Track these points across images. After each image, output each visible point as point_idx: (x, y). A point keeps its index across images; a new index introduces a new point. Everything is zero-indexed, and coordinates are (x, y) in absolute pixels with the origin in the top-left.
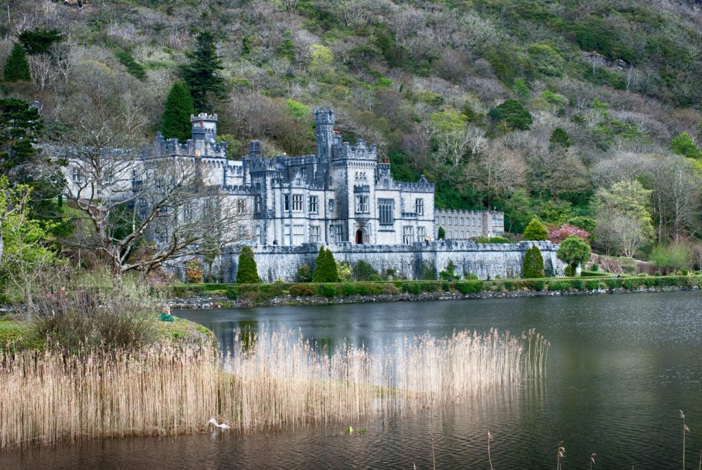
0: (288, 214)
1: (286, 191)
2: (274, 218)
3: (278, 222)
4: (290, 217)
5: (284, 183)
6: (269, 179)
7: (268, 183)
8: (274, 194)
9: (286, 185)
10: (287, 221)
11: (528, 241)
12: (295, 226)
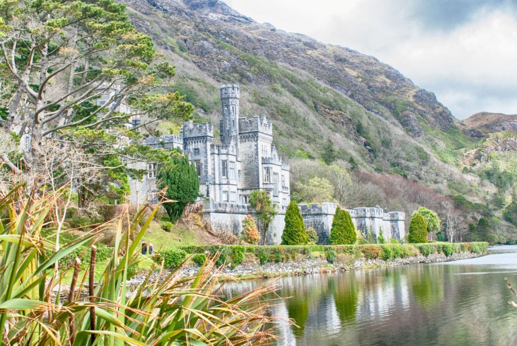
0: (226, 180)
1: (224, 157)
2: (214, 184)
3: (217, 187)
4: (228, 184)
5: (222, 148)
6: (209, 144)
7: (209, 147)
8: (214, 159)
9: (224, 151)
10: (225, 188)
11: (399, 212)
12: (231, 192)
